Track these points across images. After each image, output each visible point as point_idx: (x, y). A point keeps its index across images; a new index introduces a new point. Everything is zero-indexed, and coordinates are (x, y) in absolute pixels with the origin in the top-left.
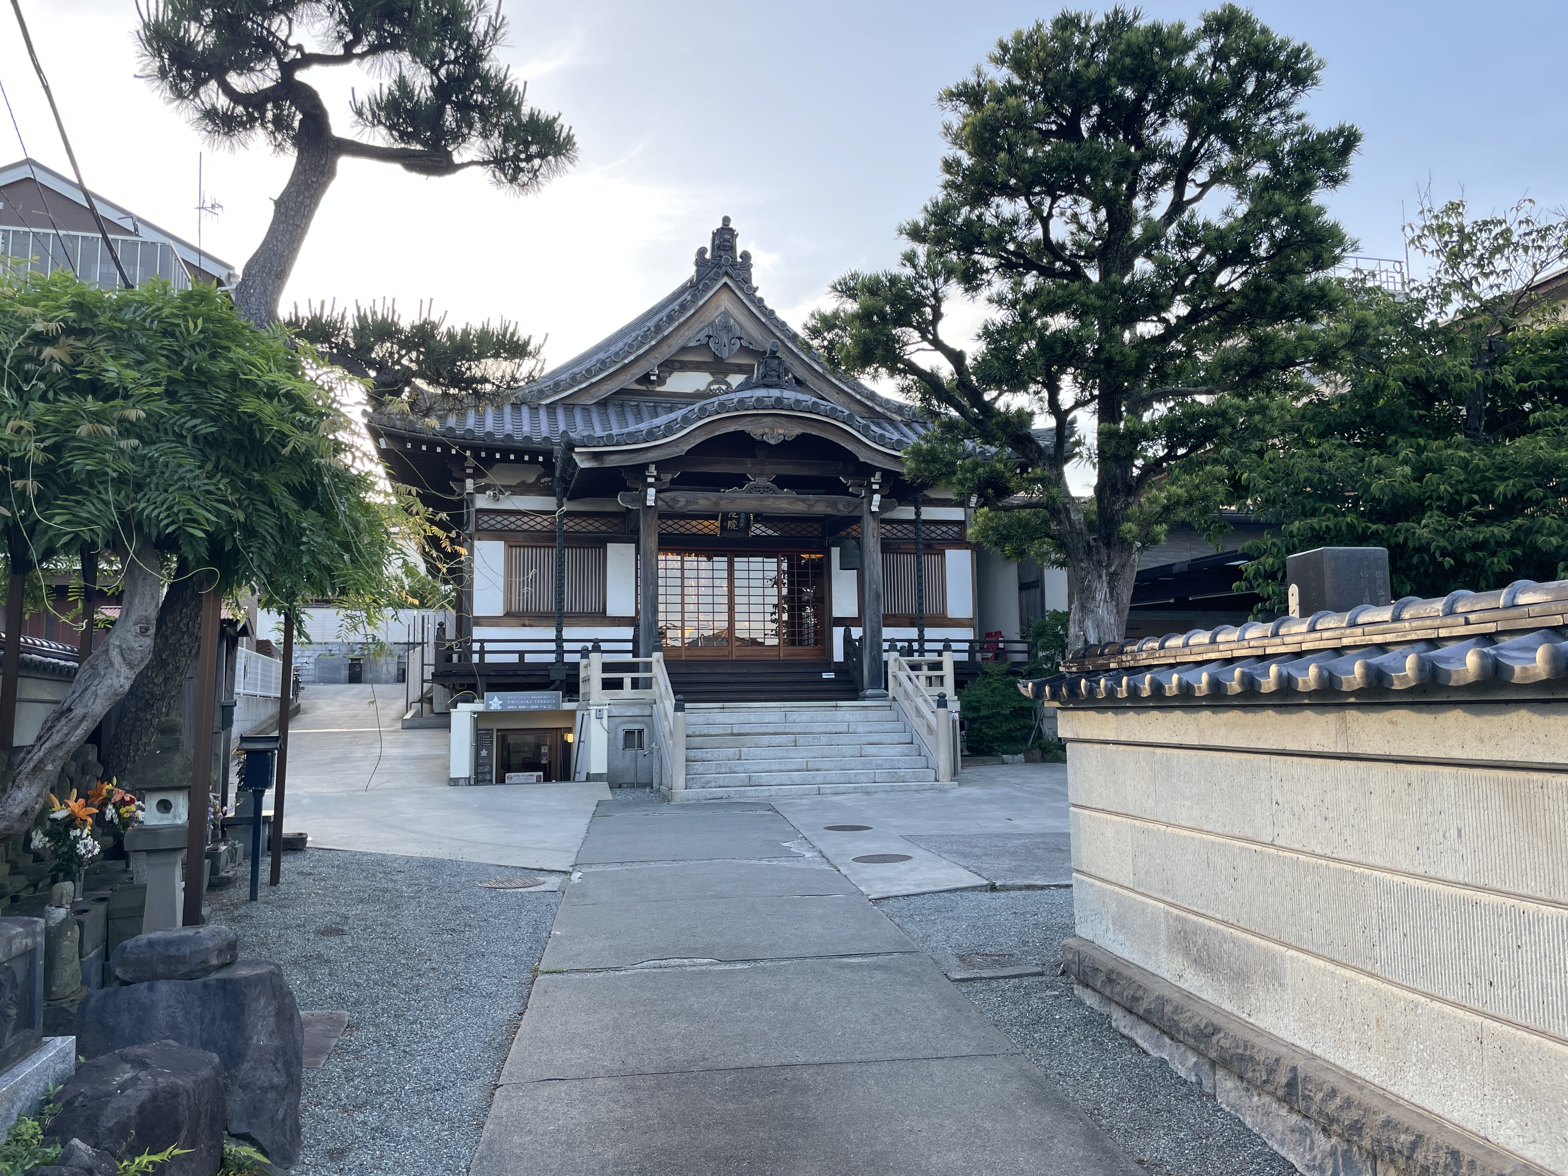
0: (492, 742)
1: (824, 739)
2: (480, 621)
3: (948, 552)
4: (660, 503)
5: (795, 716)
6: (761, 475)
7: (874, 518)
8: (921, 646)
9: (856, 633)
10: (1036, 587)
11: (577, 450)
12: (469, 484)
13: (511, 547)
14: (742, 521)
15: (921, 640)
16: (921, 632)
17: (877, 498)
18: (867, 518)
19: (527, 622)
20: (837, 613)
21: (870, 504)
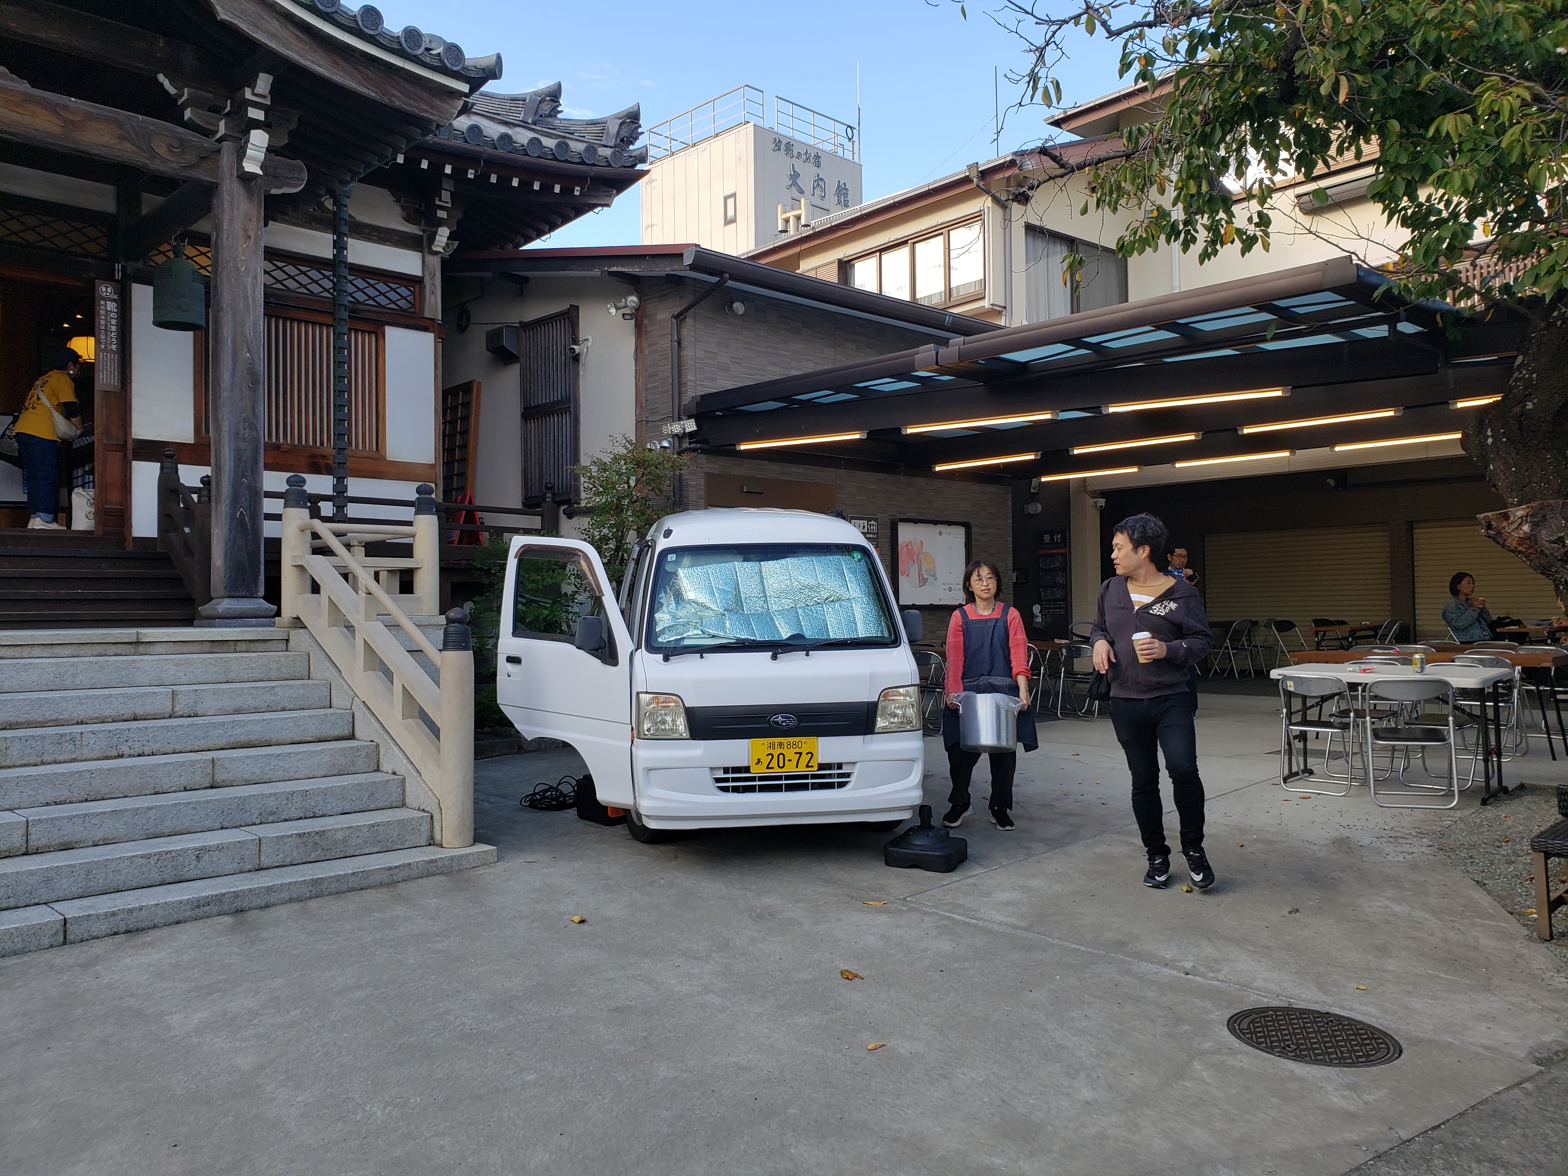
3: (391, 332)
7: (250, 192)
9: (190, 476)
10: (567, 410)
16: (339, 485)
17: (259, 139)
18: (230, 191)
20: (143, 429)
21: (241, 154)
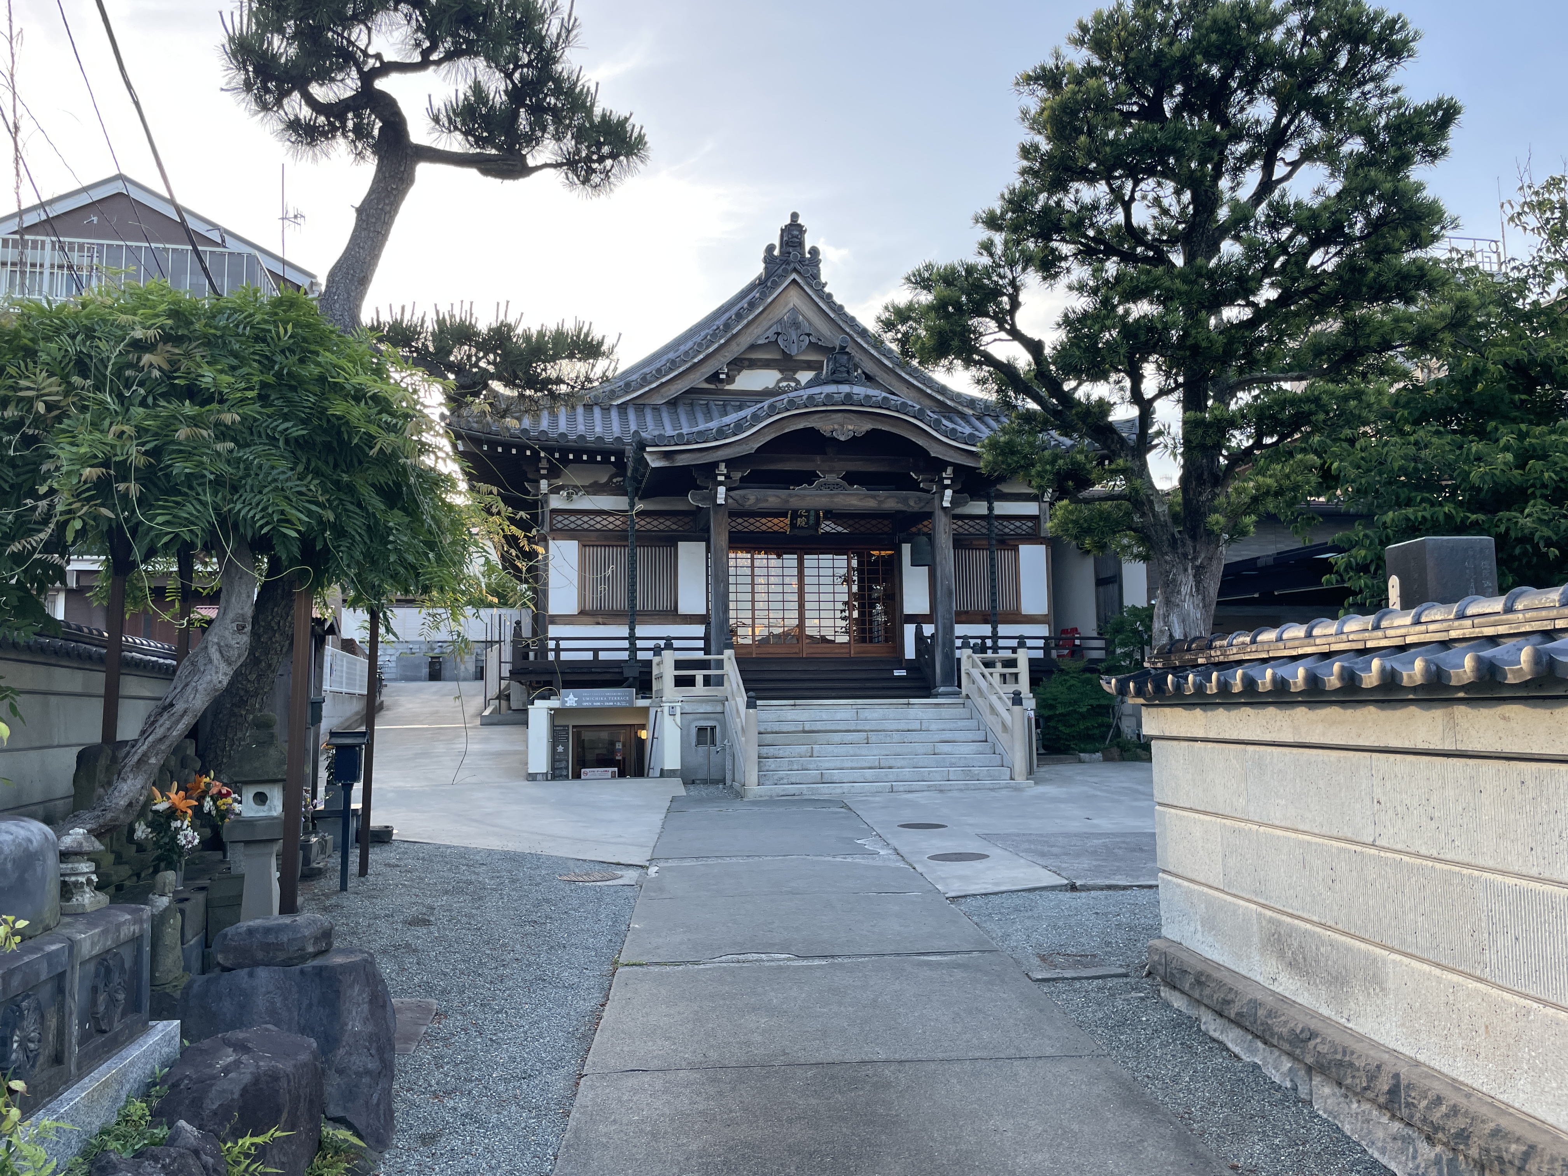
0: (568, 738)
1: (896, 736)
2: (555, 620)
3: (1022, 547)
4: (730, 501)
5: (867, 714)
6: (831, 472)
7: (946, 514)
8: (995, 643)
9: (928, 630)
10: (1115, 581)
11: (648, 449)
12: (544, 484)
13: (585, 546)
14: (812, 518)
15: (995, 637)
16: (995, 630)
17: (948, 493)
18: (939, 513)
19: (600, 620)
20: (908, 609)
21: (942, 500)
